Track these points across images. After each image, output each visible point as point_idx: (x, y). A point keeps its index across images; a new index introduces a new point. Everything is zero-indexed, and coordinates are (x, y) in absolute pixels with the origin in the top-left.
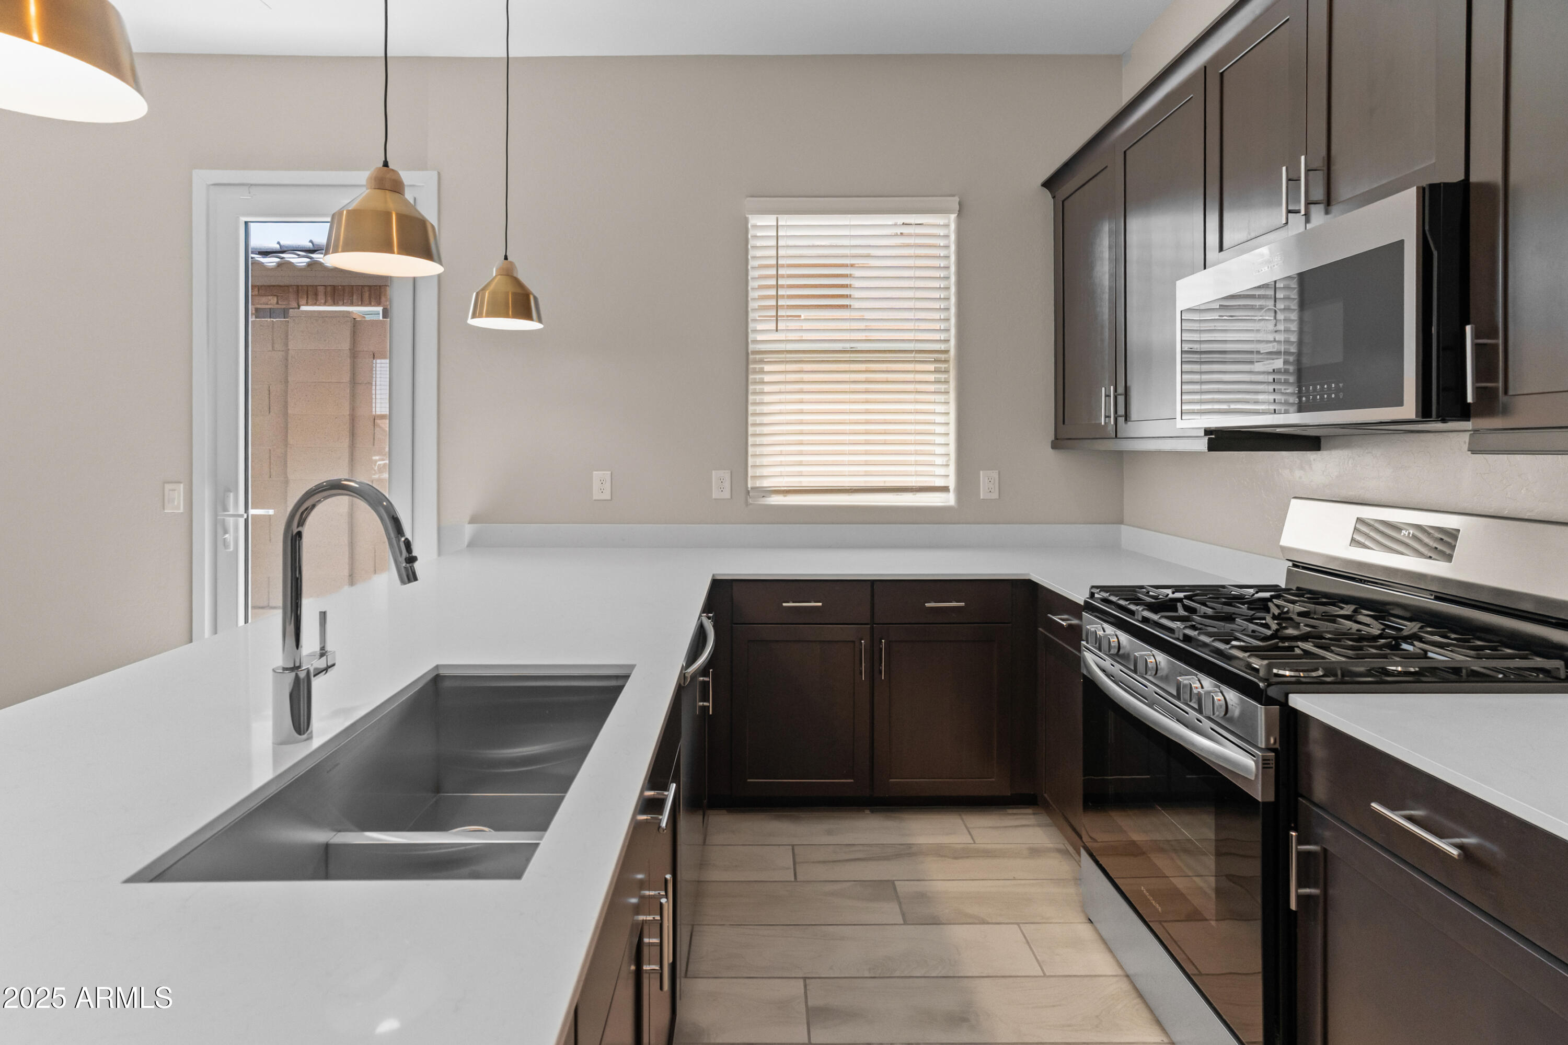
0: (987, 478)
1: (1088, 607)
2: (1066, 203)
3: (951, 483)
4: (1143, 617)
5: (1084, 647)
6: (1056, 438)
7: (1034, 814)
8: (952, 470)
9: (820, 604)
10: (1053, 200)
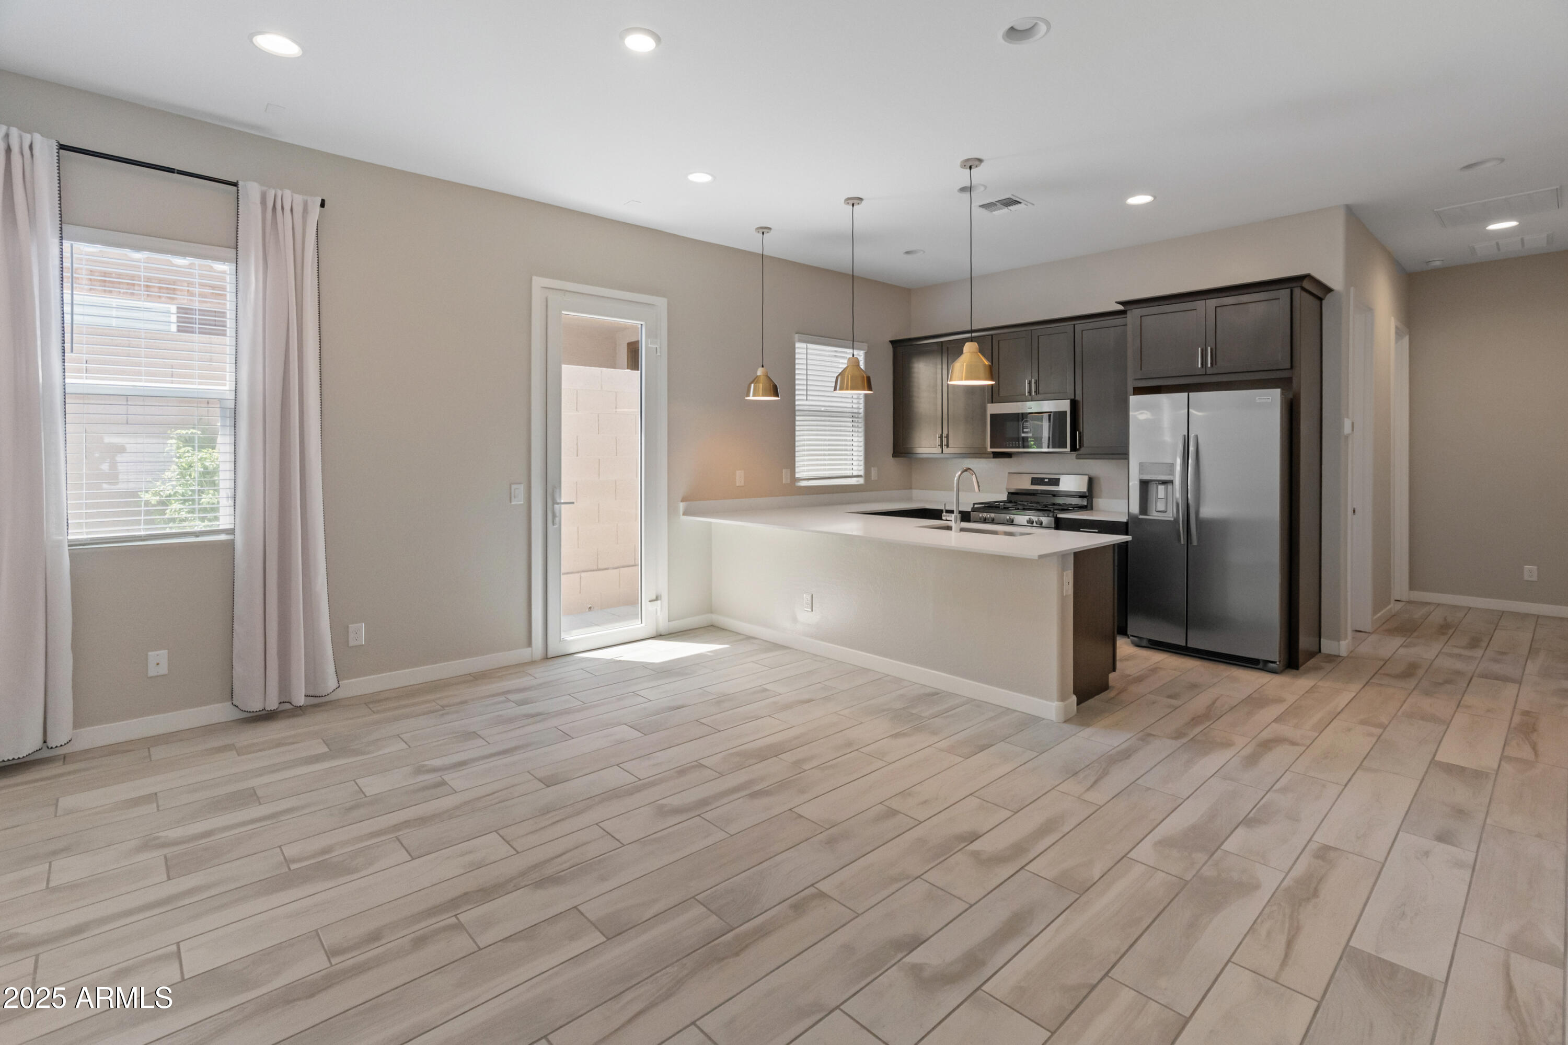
0: (874, 471)
3: (862, 473)
6: (894, 453)
8: (862, 468)
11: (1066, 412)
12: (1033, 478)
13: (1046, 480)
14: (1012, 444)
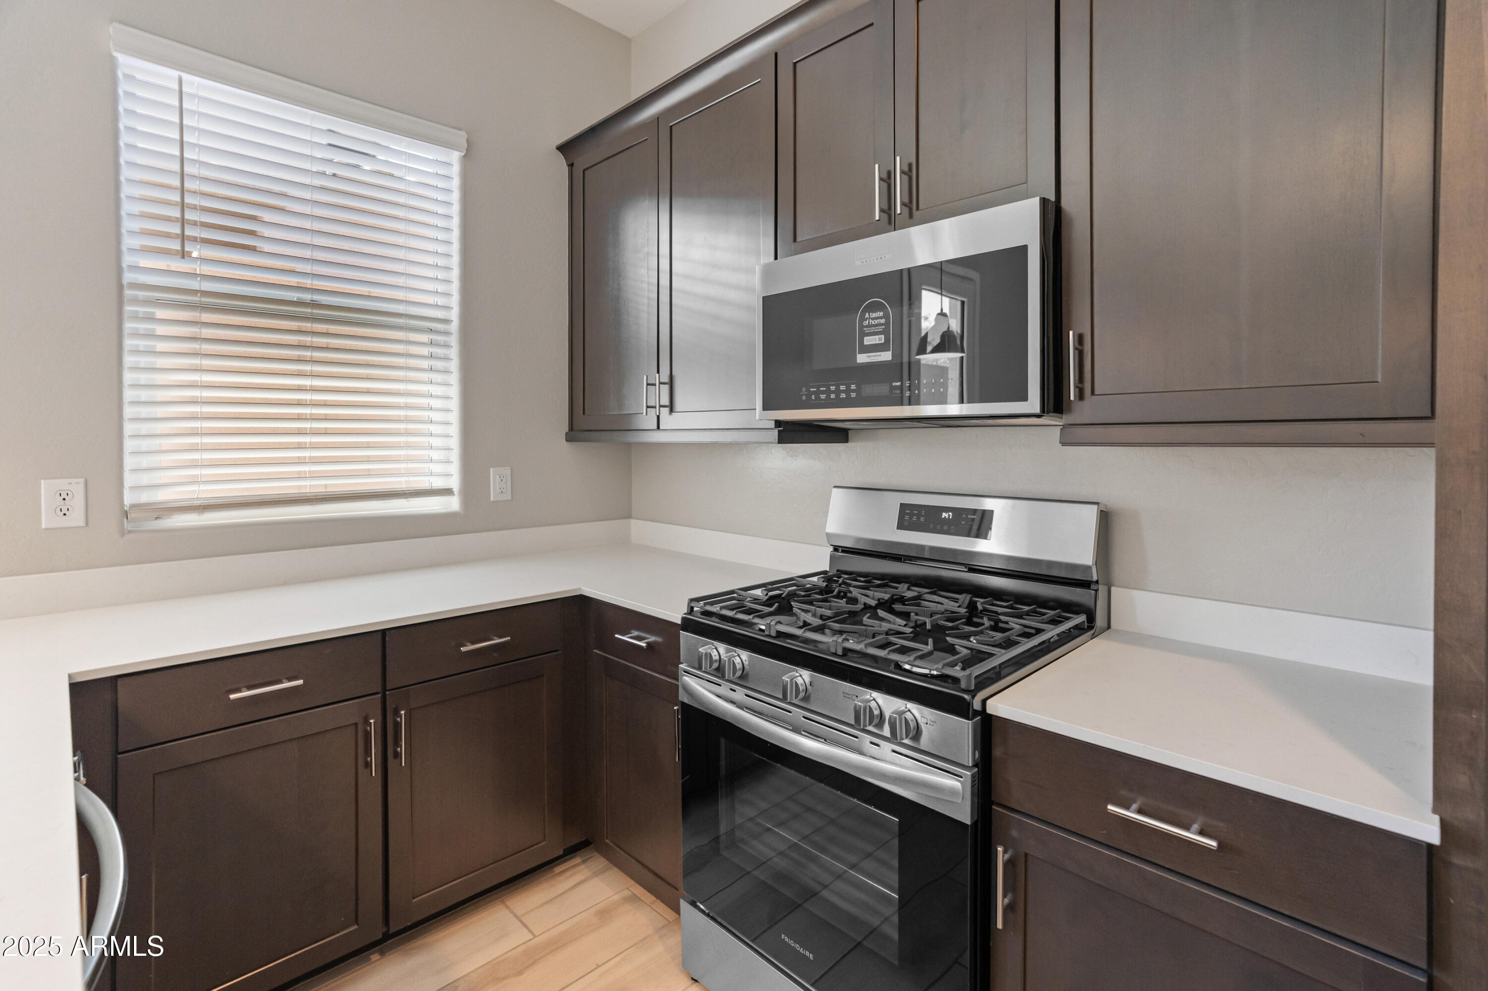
0: (498, 477)
1: (688, 625)
2: (587, 172)
3: (454, 483)
4: (778, 632)
5: (685, 672)
6: (571, 428)
7: (584, 862)
8: (455, 468)
9: (301, 682)
10: (567, 167)
11: (1024, 249)
12: (903, 506)
13: (944, 515)
14: (828, 392)
